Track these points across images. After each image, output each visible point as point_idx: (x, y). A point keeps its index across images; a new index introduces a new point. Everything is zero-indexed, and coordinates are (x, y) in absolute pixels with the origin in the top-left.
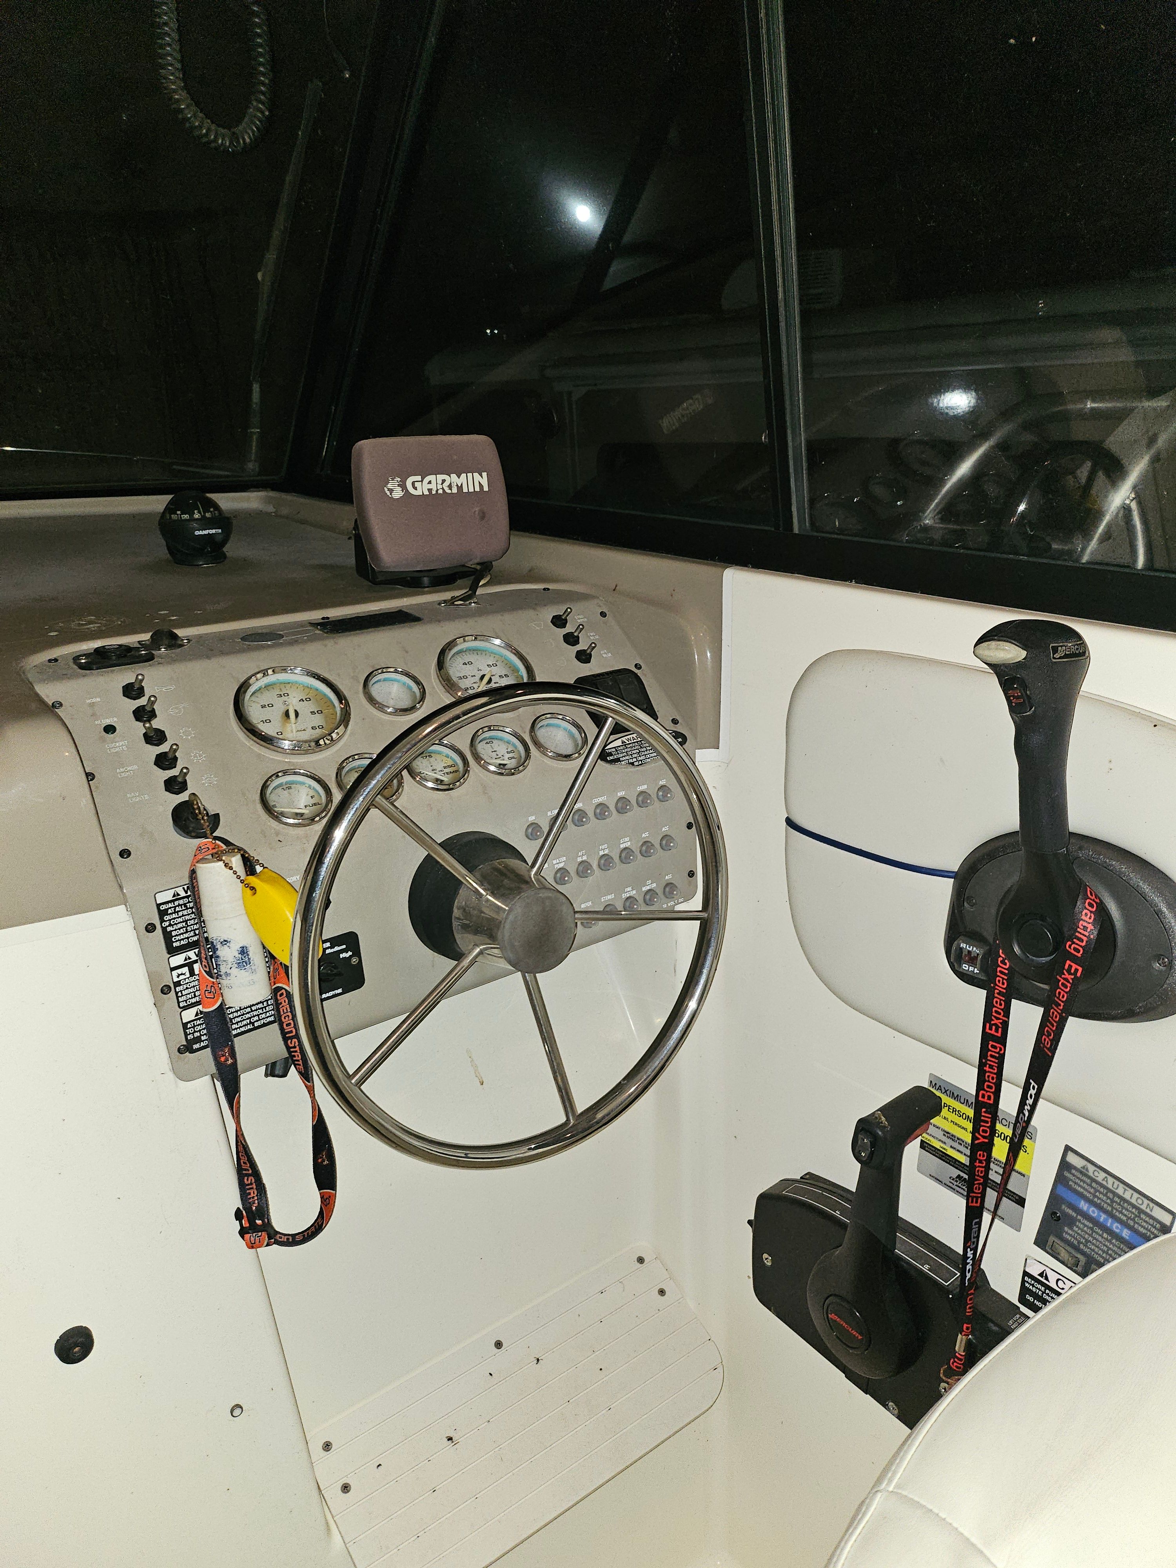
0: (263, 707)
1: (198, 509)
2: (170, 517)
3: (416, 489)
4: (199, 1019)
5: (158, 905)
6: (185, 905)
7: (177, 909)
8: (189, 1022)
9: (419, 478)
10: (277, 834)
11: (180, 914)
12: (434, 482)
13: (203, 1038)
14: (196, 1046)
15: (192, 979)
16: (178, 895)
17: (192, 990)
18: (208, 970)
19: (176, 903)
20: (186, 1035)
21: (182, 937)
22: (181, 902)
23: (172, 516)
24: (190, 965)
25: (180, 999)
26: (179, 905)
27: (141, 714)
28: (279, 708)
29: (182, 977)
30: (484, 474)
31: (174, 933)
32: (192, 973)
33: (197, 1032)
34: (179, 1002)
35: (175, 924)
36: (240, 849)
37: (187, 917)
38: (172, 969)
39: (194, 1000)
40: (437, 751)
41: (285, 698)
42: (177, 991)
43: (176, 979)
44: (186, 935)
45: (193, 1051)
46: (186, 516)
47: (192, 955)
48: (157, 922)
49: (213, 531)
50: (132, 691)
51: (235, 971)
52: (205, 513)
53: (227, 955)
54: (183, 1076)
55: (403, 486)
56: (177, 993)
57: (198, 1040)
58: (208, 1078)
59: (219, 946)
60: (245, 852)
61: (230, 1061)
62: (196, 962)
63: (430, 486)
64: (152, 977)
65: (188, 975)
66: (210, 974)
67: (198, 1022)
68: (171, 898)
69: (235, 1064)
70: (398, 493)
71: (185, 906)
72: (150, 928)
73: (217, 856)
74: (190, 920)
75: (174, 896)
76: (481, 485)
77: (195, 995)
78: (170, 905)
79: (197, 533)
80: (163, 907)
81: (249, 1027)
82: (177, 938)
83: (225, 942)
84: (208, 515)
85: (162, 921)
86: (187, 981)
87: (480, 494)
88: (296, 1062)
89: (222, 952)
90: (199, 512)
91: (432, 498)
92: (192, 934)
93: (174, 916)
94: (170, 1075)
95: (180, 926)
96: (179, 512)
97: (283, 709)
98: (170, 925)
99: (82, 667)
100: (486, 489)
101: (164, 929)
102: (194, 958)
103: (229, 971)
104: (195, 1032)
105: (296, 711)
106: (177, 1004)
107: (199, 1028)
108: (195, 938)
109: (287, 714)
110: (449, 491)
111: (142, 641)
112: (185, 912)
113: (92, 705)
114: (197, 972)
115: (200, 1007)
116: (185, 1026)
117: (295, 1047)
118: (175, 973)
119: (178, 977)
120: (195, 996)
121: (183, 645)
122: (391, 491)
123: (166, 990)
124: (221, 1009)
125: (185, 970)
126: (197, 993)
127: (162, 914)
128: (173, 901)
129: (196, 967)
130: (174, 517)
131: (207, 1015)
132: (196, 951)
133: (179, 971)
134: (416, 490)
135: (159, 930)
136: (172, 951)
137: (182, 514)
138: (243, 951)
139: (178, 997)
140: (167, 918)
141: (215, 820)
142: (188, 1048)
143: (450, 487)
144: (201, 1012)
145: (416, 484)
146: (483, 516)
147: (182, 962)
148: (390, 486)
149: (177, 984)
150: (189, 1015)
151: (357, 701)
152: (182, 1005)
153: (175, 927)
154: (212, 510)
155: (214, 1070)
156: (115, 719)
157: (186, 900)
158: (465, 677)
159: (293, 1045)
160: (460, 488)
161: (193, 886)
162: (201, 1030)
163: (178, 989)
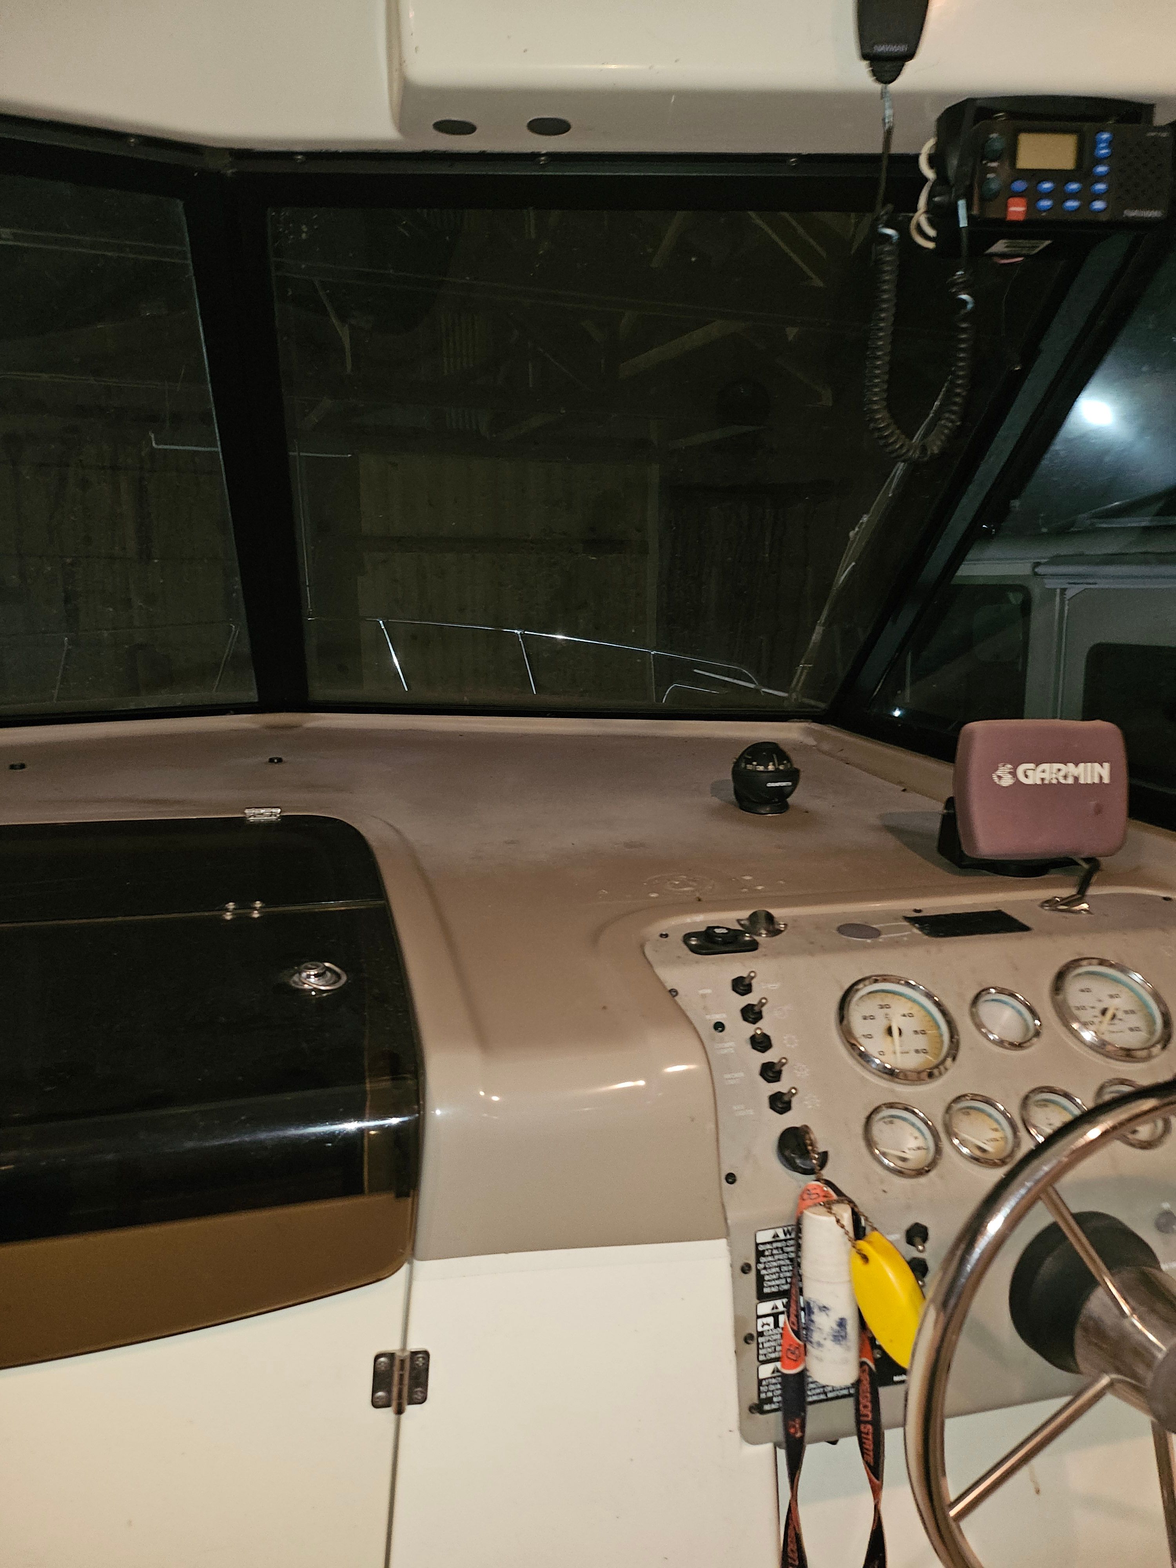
0: (865, 1018)
1: (774, 762)
2: (746, 767)
3: (1026, 776)
4: (774, 1377)
5: (757, 1245)
6: (782, 1248)
7: (775, 1252)
8: (765, 1379)
9: (1032, 766)
10: (882, 1182)
11: (776, 1257)
12: (1048, 771)
13: (775, 1399)
14: (767, 1407)
15: (775, 1331)
16: (778, 1236)
17: (773, 1344)
18: (795, 1328)
19: (775, 1245)
20: (759, 1392)
21: (773, 1283)
22: (779, 1245)
23: (748, 766)
24: (776, 1316)
25: (761, 1352)
26: (777, 1248)
27: (752, 1014)
28: (882, 1024)
29: (766, 1328)
30: (1106, 765)
31: (767, 1278)
32: (776, 1325)
33: (770, 1391)
34: (758, 1354)
35: (770, 1268)
36: (850, 1202)
37: (782, 1263)
38: (759, 1317)
39: (773, 1356)
40: (1056, 1101)
41: (885, 1010)
42: (759, 1341)
43: (760, 1329)
44: (777, 1282)
45: (763, 1412)
46: (761, 768)
47: (780, 1304)
48: (753, 1263)
49: (784, 784)
50: (742, 986)
51: (829, 1344)
52: (779, 765)
53: (824, 1323)
54: (749, 1438)
55: (1014, 774)
56: (758, 1344)
57: (770, 1400)
58: (769, 1446)
59: (816, 1310)
60: (855, 1206)
61: (799, 1435)
62: (782, 1313)
63: (1043, 775)
64: (739, 1322)
65: (772, 1326)
66: (797, 1334)
67: (774, 1381)
68: (770, 1239)
69: (802, 1438)
70: (1007, 781)
71: (782, 1250)
72: (746, 1269)
73: (828, 1206)
74: (784, 1265)
75: (774, 1237)
76: (1101, 778)
77: (775, 1349)
78: (768, 1246)
79: (769, 785)
80: (761, 1248)
81: (822, 1397)
82: (770, 1283)
83: (824, 1309)
84: (781, 767)
85: (758, 1262)
86: (771, 1332)
87: (1097, 788)
88: (865, 1451)
89: (819, 1318)
90: (774, 765)
91: (1044, 788)
92: (783, 1281)
93: (770, 1259)
94: (737, 1434)
95: (774, 1270)
96: (755, 763)
97: (884, 1024)
98: (765, 1268)
99: (694, 950)
100: (1106, 780)
101: (758, 1271)
102: (781, 1308)
103: (822, 1342)
104: (768, 1391)
105: (900, 1030)
106: (756, 1356)
107: (772, 1387)
108: (786, 1287)
109: (889, 1031)
110: (1063, 781)
111: (742, 920)
112: (781, 1257)
113: (704, 996)
114: (781, 1324)
115: (778, 1365)
116: (760, 1382)
117: (867, 1434)
118: (760, 1321)
119: (763, 1326)
120: (775, 1351)
121: (782, 931)
122: (1000, 777)
123: (748, 1338)
124: (802, 1376)
125: (771, 1320)
126: (778, 1348)
127: (760, 1254)
128: (770, 1243)
129: (782, 1319)
130: (749, 767)
131: (784, 1376)
132: (785, 1300)
133: (765, 1320)
134: (1027, 778)
135: (753, 1274)
136: (763, 1297)
137: (758, 765)
138: (842, 1323)
139: (758, 1349)
140: (763, 1260)
141: (824, 1157)
142: (758, 1408)
143: (1065, 777)
144: (778, 1371)
145: (1029, 773)
146: (1099, 810)
147: (769, 1311)
148: (999, 773)
149: (761, 1334)
150: (766, 1371)
151: (964, 1024)
152: (762, 1358)
153: (769, 1271)
154: (785, 762)
155: (781, 1437)
156: (724, 1016)
157: (783, 1244)
158: (1083, 1008)
159: (866, 1431)
160: (1076, 779)
161: (796, 1230)
162: (775, 1391)
163: (761, 1340)
